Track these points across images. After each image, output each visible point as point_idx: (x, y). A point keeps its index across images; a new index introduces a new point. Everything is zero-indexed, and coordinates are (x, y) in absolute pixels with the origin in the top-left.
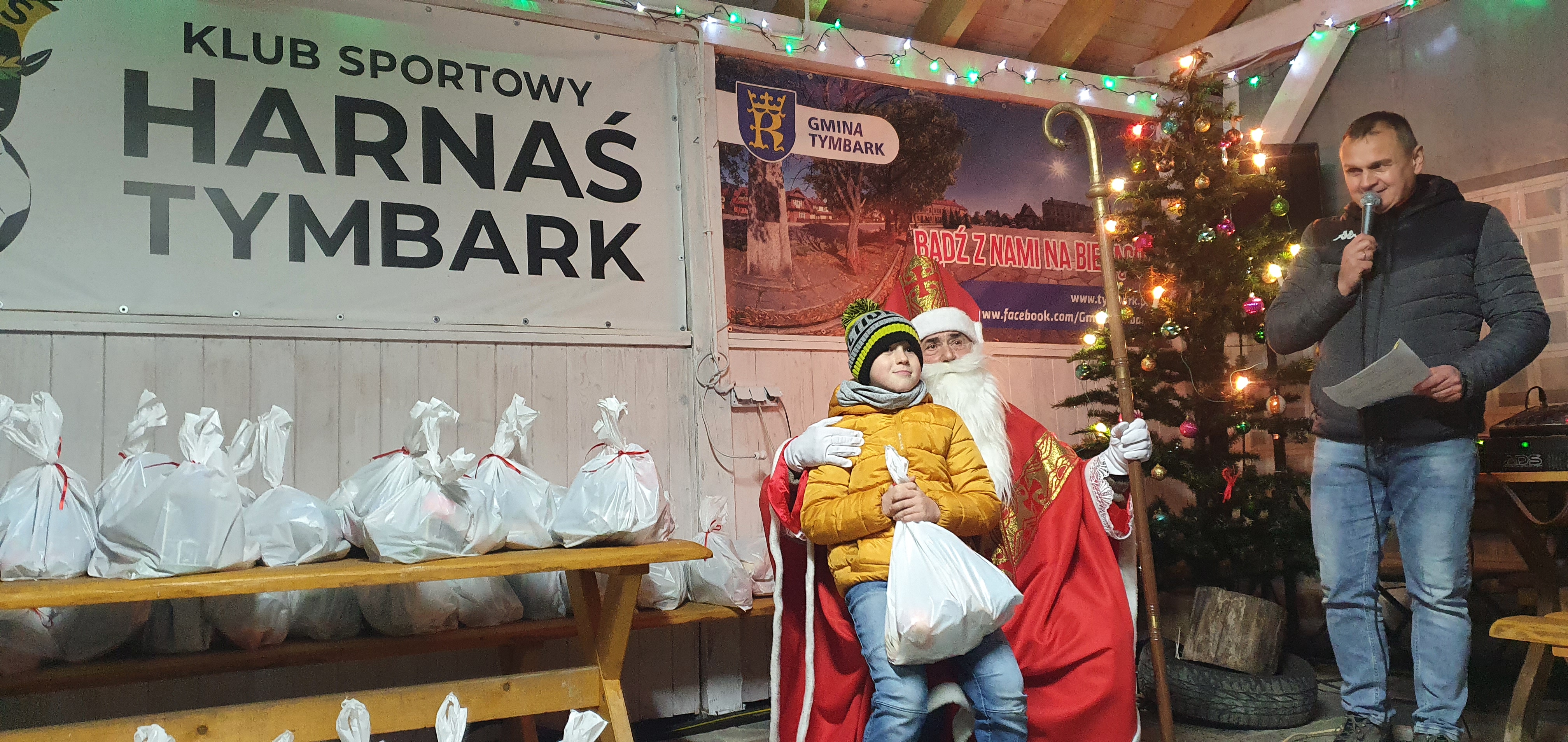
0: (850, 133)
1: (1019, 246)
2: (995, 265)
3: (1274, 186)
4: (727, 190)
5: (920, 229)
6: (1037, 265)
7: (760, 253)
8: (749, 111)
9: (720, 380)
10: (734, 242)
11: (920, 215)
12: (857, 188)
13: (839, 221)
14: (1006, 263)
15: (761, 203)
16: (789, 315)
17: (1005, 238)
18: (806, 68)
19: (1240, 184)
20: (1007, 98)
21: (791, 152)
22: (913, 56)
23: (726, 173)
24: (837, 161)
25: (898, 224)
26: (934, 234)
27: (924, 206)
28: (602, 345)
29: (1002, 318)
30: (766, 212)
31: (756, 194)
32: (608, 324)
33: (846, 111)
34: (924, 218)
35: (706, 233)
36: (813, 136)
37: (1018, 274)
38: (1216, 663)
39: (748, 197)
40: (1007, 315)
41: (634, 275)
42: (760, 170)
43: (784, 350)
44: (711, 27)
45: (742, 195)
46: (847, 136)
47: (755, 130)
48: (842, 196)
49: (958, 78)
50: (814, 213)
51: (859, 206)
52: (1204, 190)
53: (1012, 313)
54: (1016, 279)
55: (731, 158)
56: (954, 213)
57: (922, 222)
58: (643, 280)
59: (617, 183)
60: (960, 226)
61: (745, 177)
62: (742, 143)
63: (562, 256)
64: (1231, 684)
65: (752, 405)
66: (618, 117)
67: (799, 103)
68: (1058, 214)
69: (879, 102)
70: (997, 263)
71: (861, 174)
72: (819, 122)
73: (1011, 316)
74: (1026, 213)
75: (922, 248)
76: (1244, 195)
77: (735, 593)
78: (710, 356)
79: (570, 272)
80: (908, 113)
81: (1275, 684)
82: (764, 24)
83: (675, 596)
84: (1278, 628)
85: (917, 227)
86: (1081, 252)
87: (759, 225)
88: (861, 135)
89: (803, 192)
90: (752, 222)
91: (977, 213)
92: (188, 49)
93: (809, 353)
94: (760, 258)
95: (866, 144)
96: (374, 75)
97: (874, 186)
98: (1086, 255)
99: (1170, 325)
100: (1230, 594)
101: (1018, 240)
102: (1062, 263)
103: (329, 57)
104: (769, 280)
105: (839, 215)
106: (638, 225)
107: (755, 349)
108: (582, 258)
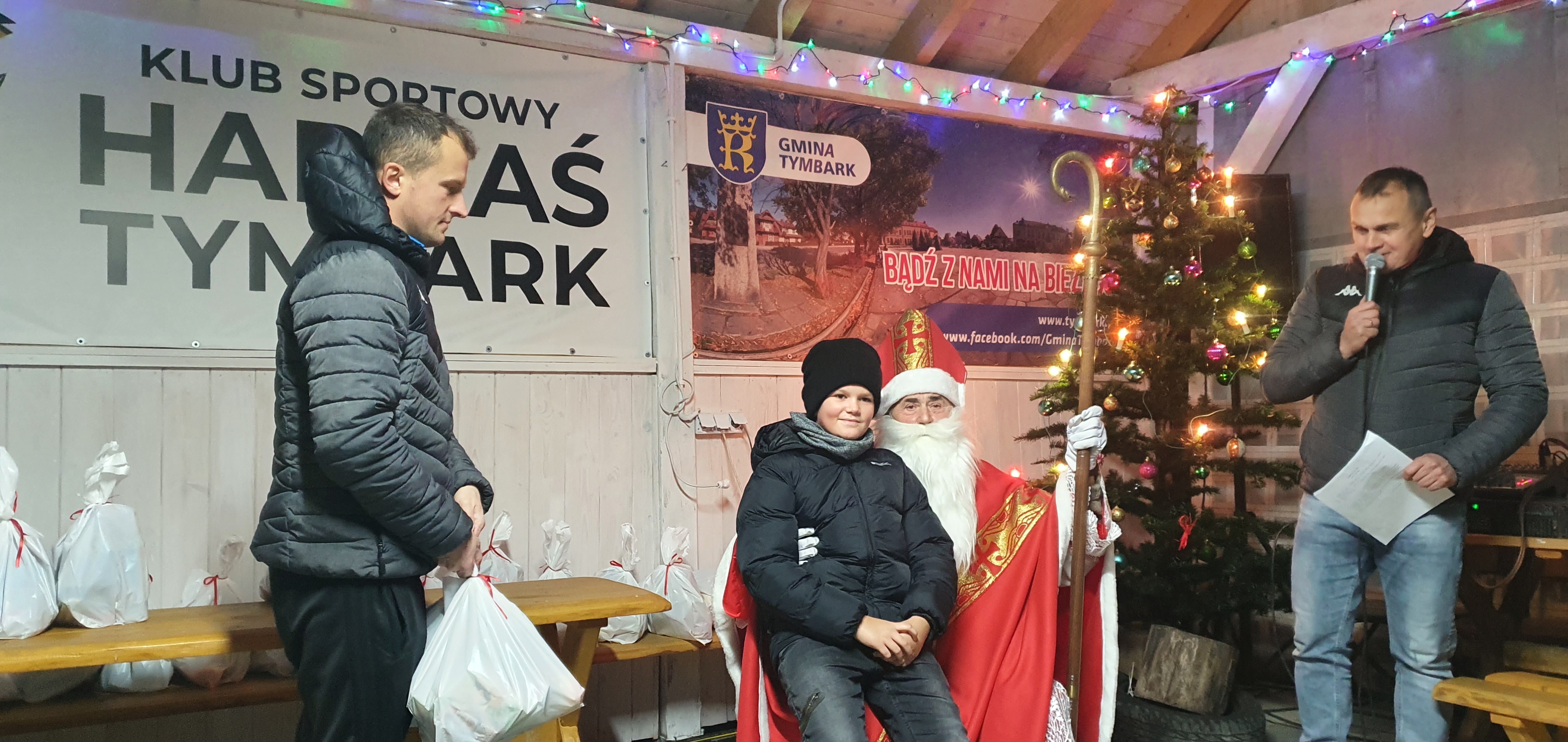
0: (821, 154)
1: (989, 267)
2: (964, 287)
3: (1242, 228)
4: (695, 213)
5: (889, 252)
6: (1006, 287)
7: (728, 277)
8: (719, 132)
9: (684, 408)
10: (701, 266)
11: (889, 237)
12: (827, 212)
13: (808, 244)
14: (975, 285)
15: (729, 227)
16: (755, 340)
17: (974, 259)
18: (779, 89)
19: (1209, 226)
20: (980, 118)
21: (761, 173)
22: (886, 75)
23: (695, 196)
24: (807, 182)
25: (868, 246)
26: (904, 256)
27: (894, 228)
28: (566, 373)
29: (969, 341)
30: (735, 235)
31: (724, 218)
32: (573, 351)
33: (817, 132)
34: (894, 241)
35: (673, 258)
36: (784, 157)
37: (985, 296)
38: (1167, 703)
39: (717, 220)
40: (975, 338)
41: (600, 301)
42: (729, 193)
43: (750, 376)
44: (681, 47)
45: (711, 218)
46: (817, 157)
47: (724, 151)
48: (812, 219)
49: (931, 99)
50: (782, 236)
51: (829, 229)
52: (1172, 231)
53: (979, 336)
54: (983, 301)
55: (700, 181)
56: (924, 235)
57: (892, 244)
58: (607, 305)
59: (584, 207)
60: (930, 248)
61: (714, 200)
62: (712, 165)
63: (527, 283)
64: (1181, 724)
65: (716, 432)
66: (585, 140)
67: (769, 124)
68: (1029, 235)
69: (852, 122)
70: (966, 286)
71: (832, 196)
72: (790, 143)
73: (977, 338)
74: (997, 234)
75: (891, 270)
76: (1211, 237)
77: (696, 626)
78: (675, 383)
79: (534, 298)
80: (881, 134)
81: (1224, 724)
82: (736, 44)
83: (635, 631)
84: (1230, 667)
85: (886, 250)
86: (1050, 274)
87: (728, 249)
88: (833, 156)
89: (773, 215)
90: (720, 246)
91: (947, 235)
92: (146, 73)
93: (775, 378)
94: (727, 282)
95: (837, 164)
96: (337, 98)
97: (845, 208)
98: (1055, 277)
99: (1133, 368)
100: (1183, 633)
101: (988, 262)
102: (1031, 285)
103: (292, 81)
104: (736, 305)
105: (808, 238)
106: (603, 251)
107: (720, 375)
108: (546, 285)
